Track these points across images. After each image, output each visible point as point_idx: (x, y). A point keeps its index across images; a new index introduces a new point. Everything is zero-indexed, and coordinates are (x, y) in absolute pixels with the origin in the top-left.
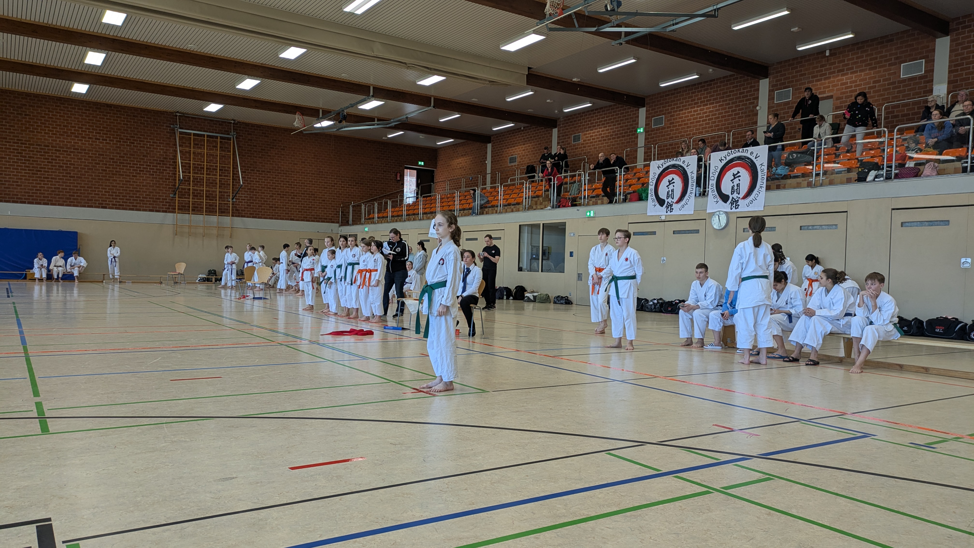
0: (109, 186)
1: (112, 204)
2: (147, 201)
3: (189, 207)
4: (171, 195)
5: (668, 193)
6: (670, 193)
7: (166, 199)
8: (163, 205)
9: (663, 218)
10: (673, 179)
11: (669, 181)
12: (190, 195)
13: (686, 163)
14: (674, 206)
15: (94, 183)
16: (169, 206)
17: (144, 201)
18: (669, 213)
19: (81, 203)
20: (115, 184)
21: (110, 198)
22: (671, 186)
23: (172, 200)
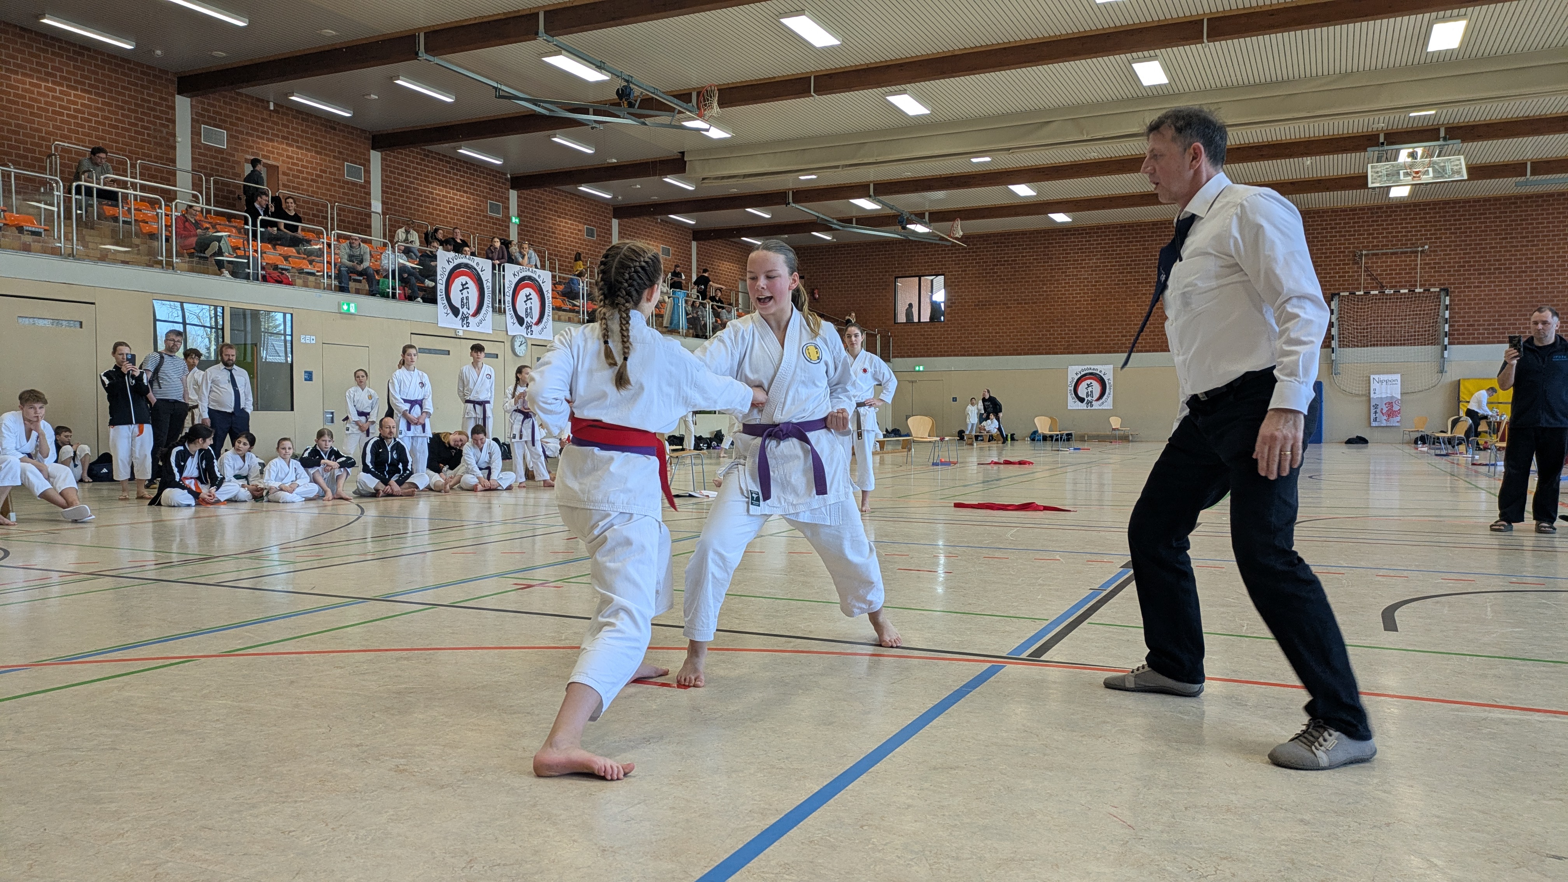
5: (462, 299)
6: (465, 301)
9: (461, 334)
10: (467, 283)
11: (463, 285)
13: (480, 266)
14: (471, 319)
18: (465, 328)
22: (465, 291)
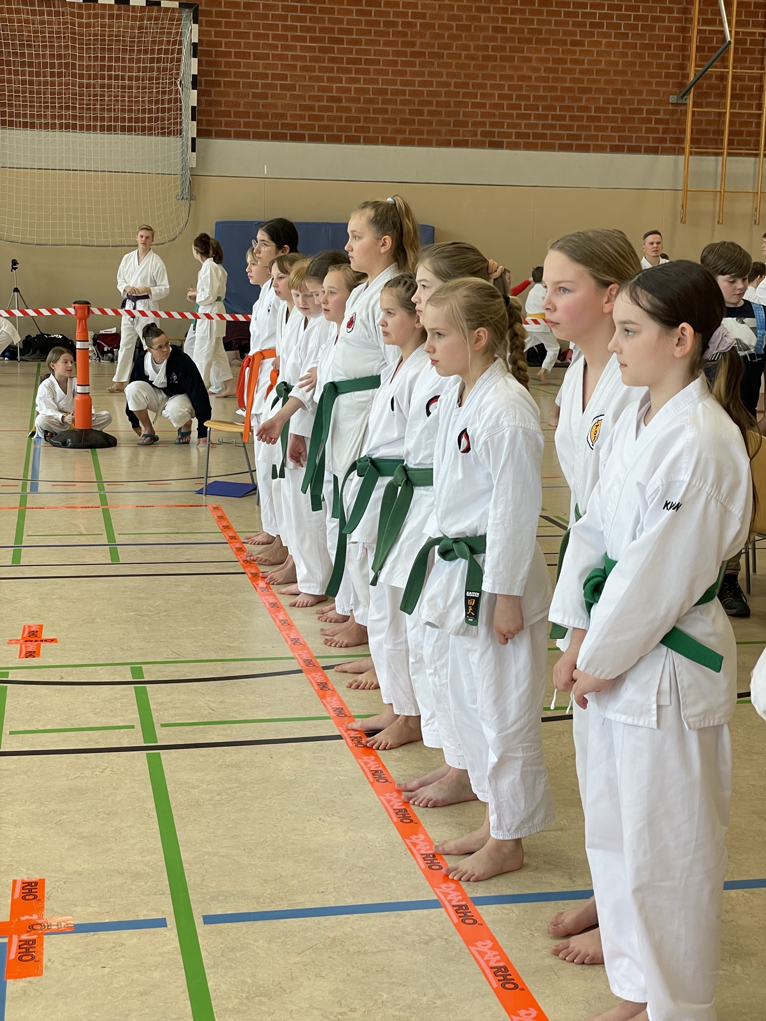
0: (511, 78)
1: (518, 135)
2: (607, 119)
3: (721, 133)
4: (673, 99)
7: (657, 112)
8: (648, 131)
12: (723, 95)
15: (471, 71)
16: (666, 131)
17: (598, 119)
19: (439, 133)
20: (525, 72)
21: (511, 116)
23: (673, 112)
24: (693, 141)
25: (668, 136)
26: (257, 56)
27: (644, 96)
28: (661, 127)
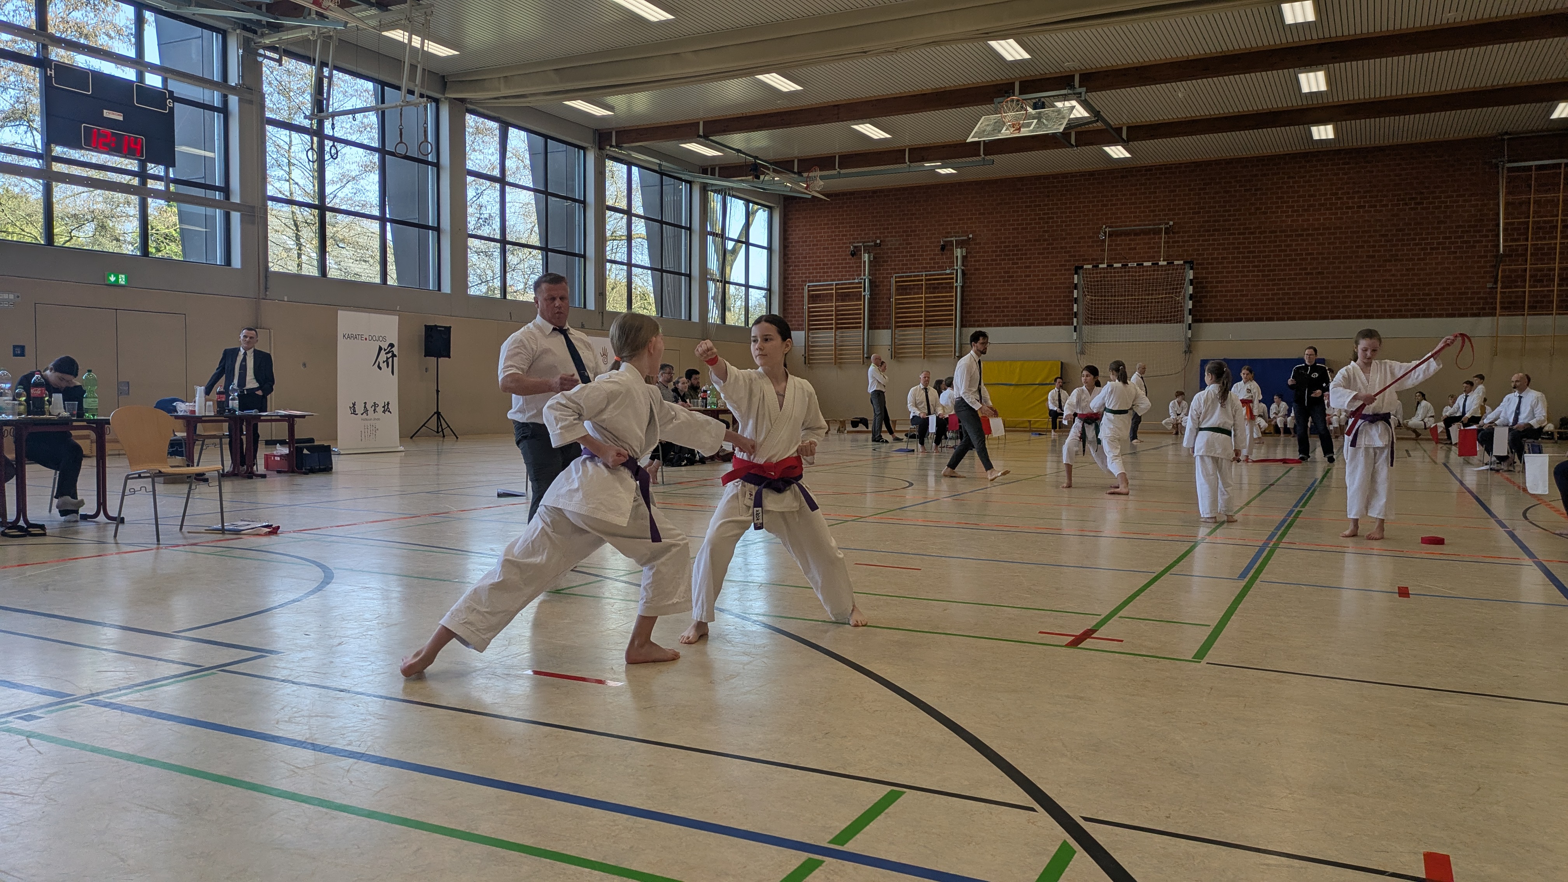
1: (1383, 311)
2: (1443, 300)
7: (1479, 293)
8: (1472, 304)
12: (1525, 281)
15: (1353, 279)
16: (1484, 304)
17: (1438, 300)
19: (1333, 313)
20: (1388, 277)
21: (1379, 301)
23: (1489, 293)
24: (1502, 308)
25: (1487, 307)
26: (1227, 282)
27: (1469, 285)
28: (1482, 301)
